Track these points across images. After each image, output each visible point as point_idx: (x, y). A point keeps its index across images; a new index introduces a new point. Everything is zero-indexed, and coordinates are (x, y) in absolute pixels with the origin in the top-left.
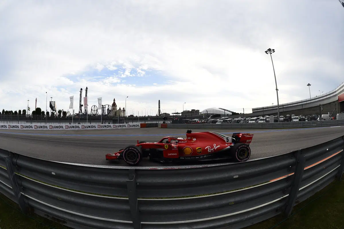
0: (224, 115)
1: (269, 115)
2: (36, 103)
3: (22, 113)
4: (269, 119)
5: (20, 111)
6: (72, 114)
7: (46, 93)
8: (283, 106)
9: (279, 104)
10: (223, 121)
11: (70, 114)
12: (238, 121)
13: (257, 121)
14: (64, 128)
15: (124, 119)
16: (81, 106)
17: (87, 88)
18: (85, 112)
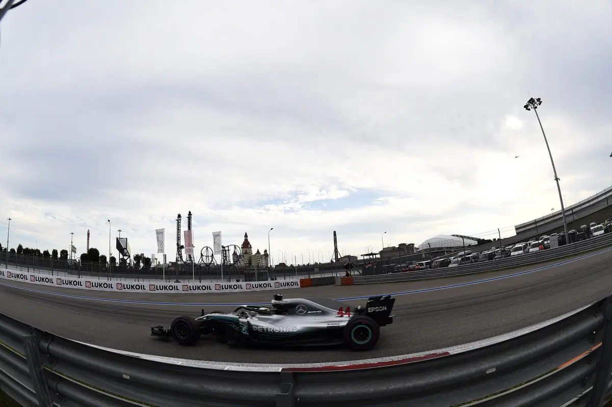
0: (463, 248)
1: (548, 233)
2: (88, 239)
3: (59, 256)
4: (549, 241)
5: (55, 252)
6: (162, 263)
7: (109, 221)
8: (572, 209)
9: (565, 207)
10: (462, 260)
11: (159, 262)
12: (491, 257)
13: (527, 250)
14: (147, 288)
15: (267, 271)
16: (180, 248)
17: (190, 214)
18: (188, 259)
